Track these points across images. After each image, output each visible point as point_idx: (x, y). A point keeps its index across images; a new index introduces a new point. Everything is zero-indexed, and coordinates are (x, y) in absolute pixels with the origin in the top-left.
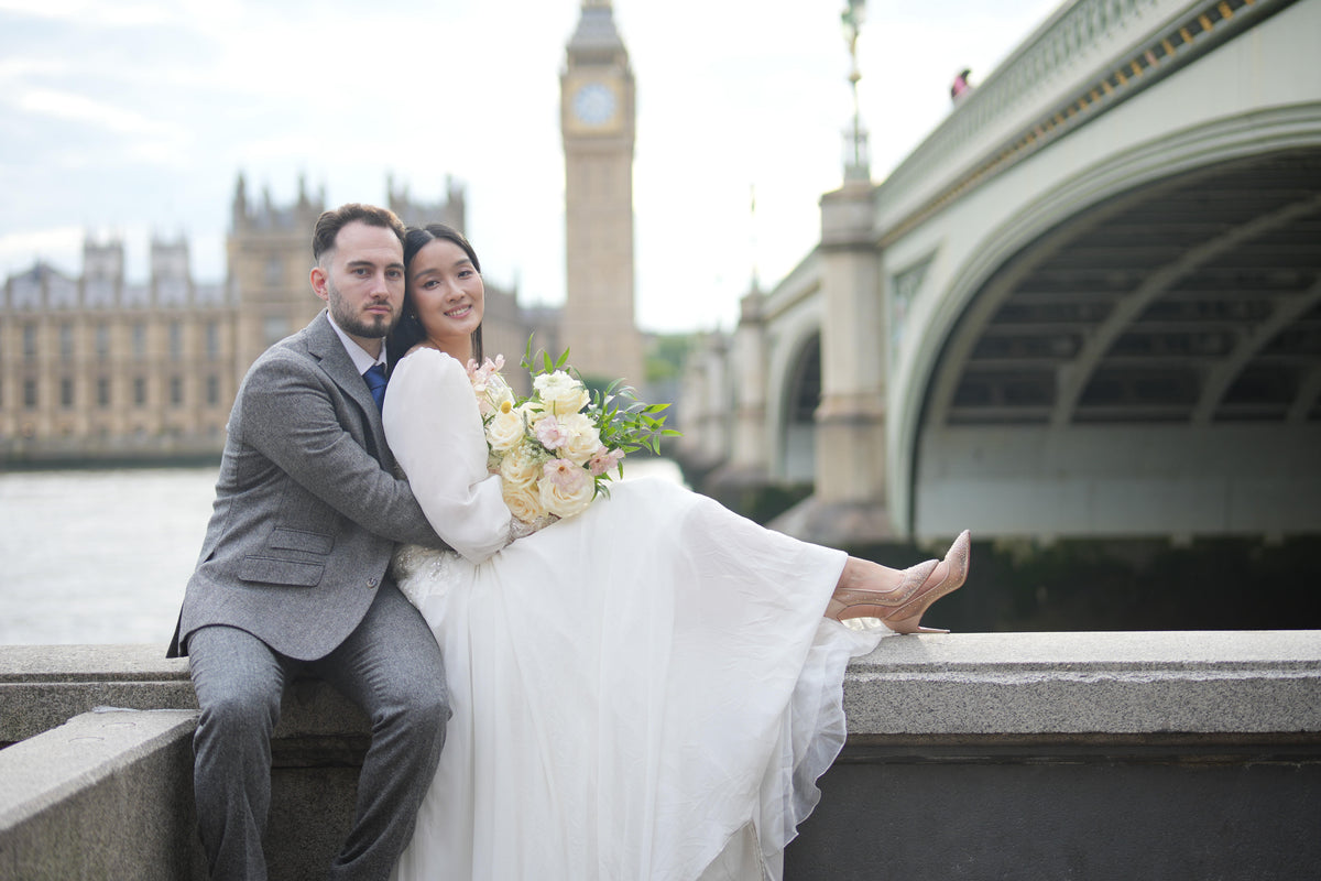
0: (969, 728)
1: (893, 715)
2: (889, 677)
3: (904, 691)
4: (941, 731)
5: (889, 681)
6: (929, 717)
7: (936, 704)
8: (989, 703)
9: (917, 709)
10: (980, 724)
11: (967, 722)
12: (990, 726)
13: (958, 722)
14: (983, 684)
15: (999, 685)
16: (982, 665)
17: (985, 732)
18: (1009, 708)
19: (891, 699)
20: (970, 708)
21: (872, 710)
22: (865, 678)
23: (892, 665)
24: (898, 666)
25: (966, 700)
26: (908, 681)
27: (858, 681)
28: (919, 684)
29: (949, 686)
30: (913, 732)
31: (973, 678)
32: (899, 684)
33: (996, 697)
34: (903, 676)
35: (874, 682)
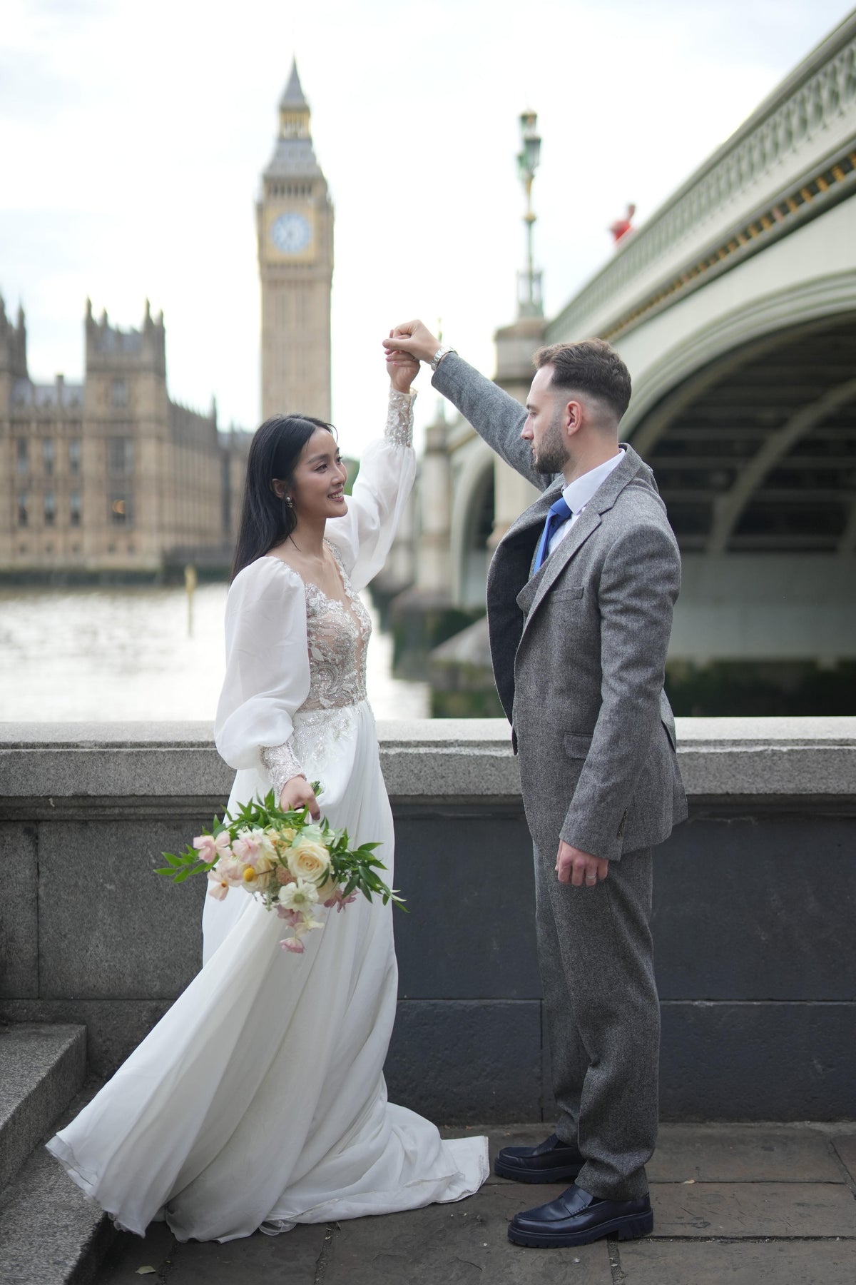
0: (472, 790)
1: (414, 781)
2: (411, 751)
3: (422, 761)
4: (451, 792)
5: (411, 754)
6: (442, 782)
7: (447, 771)
8: (488, 771)
9: (432, 775)
10: (481, 787)
11: (471, 786)
12: (488, 789)
13: (464, 786)
14: (484, 756)
15: (496, 757)
16: (484, 742)
17: (484, 793)
18: (504, 775)
19: (412, 768)
20: (474, 775)
21: (398, 777)
22: (393, 751)
23: (414, 741)
24: (419, 742)
25: (470, 768)
26: (426, 754)
27: (386, 753)
28: (435, 756)
29: (458, 757)
30: (429, 794)
31: (477, 752)
32: (419, 756)
33: (493, 766)
34: (422, 750)
35: (399, 755)
